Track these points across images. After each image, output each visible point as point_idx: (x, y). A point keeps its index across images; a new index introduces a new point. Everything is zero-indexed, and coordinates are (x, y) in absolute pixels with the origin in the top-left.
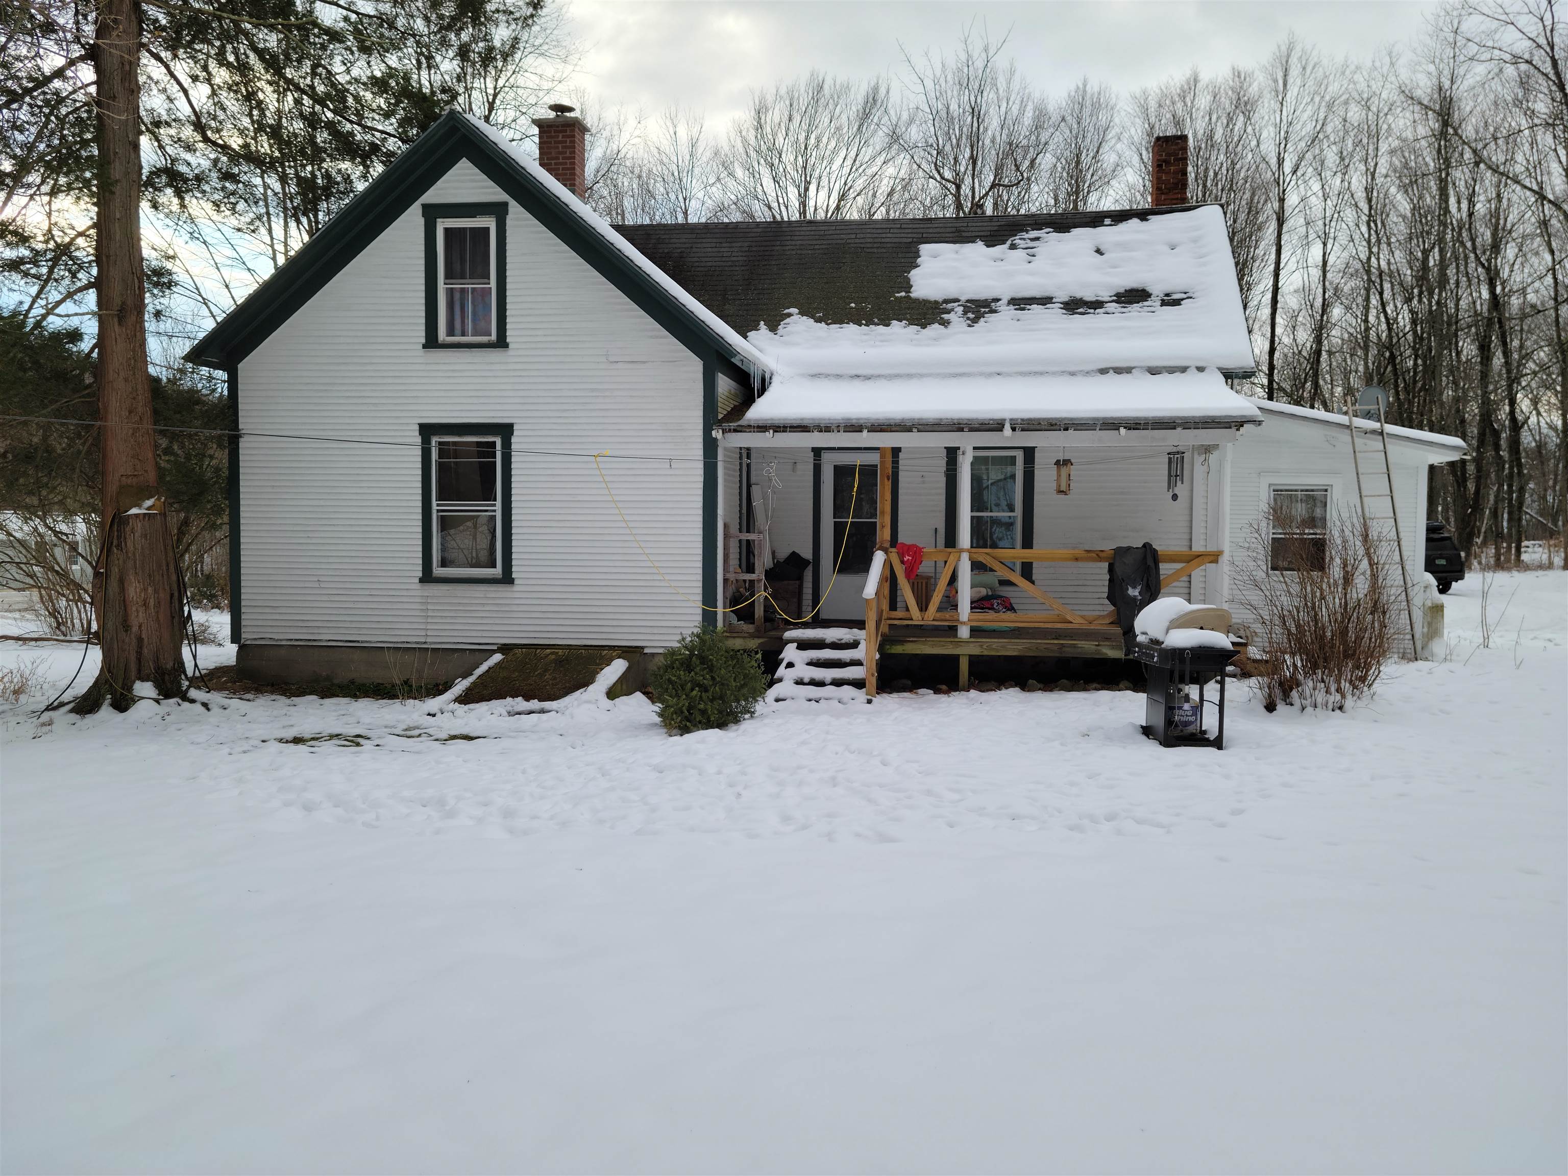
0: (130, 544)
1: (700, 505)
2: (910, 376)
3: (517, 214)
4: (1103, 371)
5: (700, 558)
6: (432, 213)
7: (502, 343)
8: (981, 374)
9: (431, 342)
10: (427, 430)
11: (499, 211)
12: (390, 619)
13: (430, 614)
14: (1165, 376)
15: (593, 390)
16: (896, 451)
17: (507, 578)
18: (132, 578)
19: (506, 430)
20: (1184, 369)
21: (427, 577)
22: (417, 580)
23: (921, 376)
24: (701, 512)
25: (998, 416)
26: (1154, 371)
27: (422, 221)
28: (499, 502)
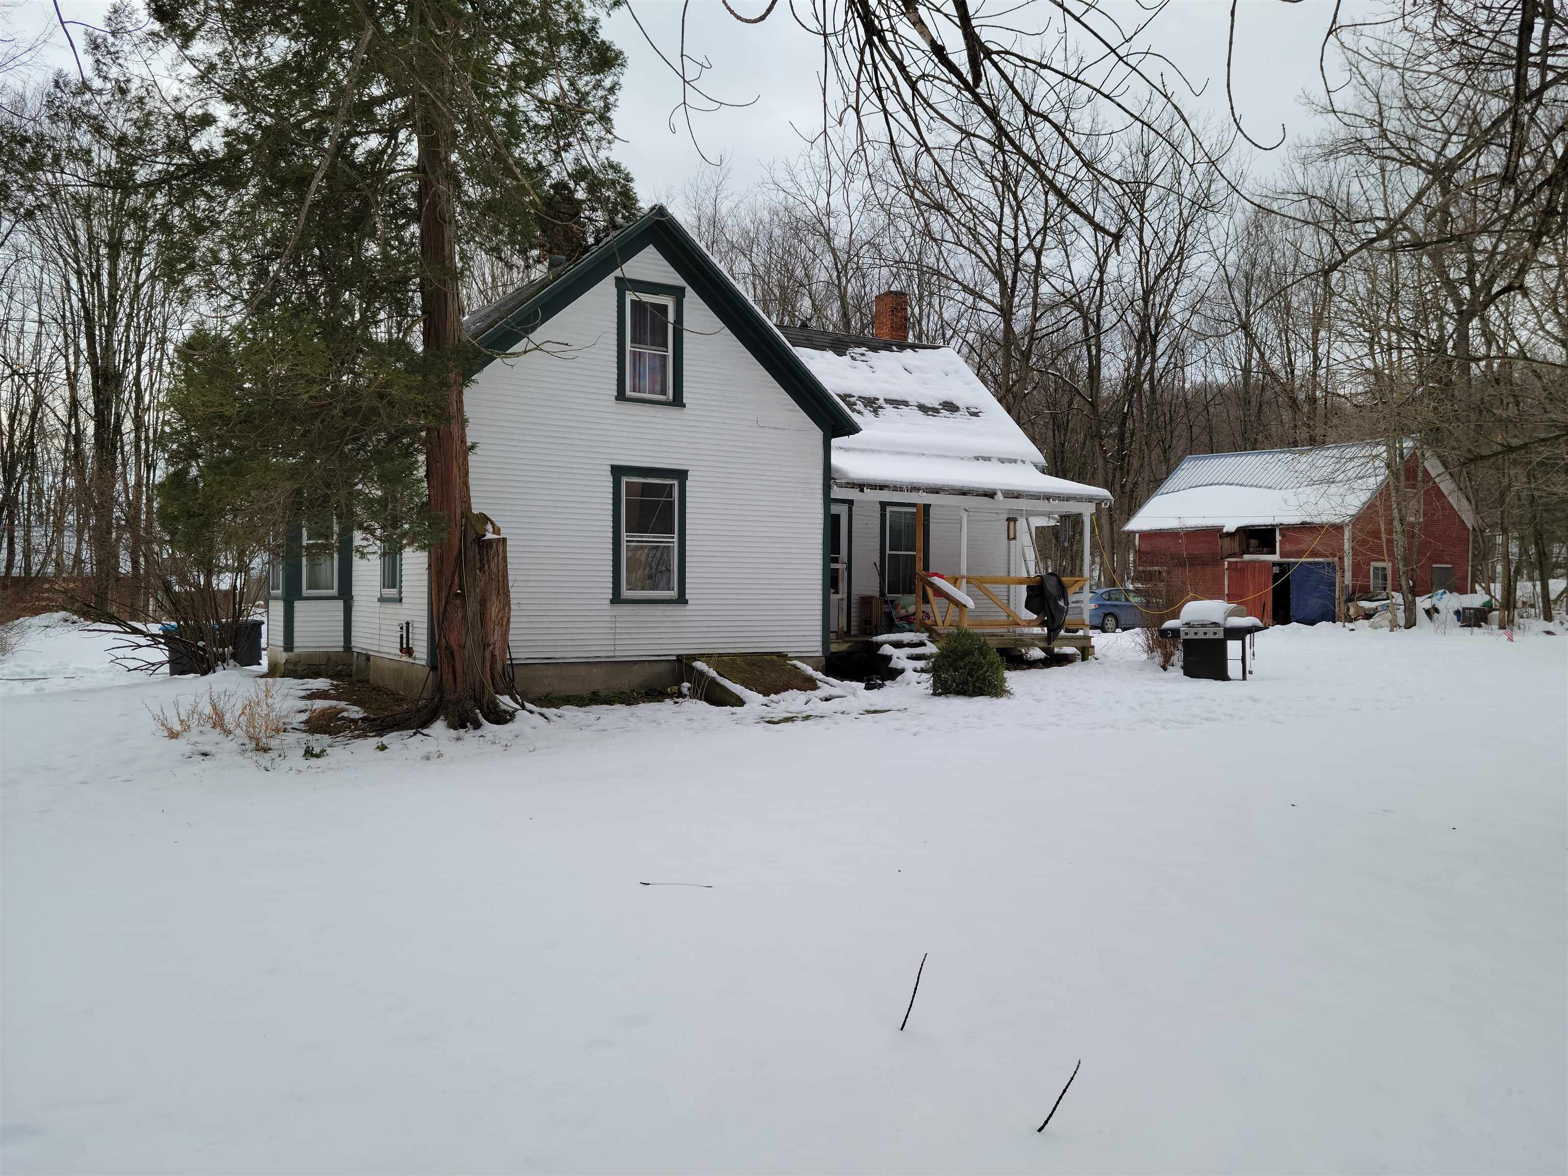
0: (493, 565)
1: (821, 541)
2: (873, 451)
3: (693, 301)
4: (977, 458)
5: (820, 582)
6: (623, 285)
7: (678, 401)
8: (914, 454)
9: (621, 396)
10: (618, 471)
11: (678, 293)
12: (583, 637)
13: (618, 631)
14: (1007, 465)
15: (746, 447)
16: (927, 507)
17: (681, 600)
18: (494, 598)
19: (681, 475)
20: (1015, 461)
21: (617, 599)
22: (608, 602)
23: (880, 452)
24: (821, 547)
25: (993, 487)
26: (1002, 461)
27: (615, 291)
28: (676, 535)
